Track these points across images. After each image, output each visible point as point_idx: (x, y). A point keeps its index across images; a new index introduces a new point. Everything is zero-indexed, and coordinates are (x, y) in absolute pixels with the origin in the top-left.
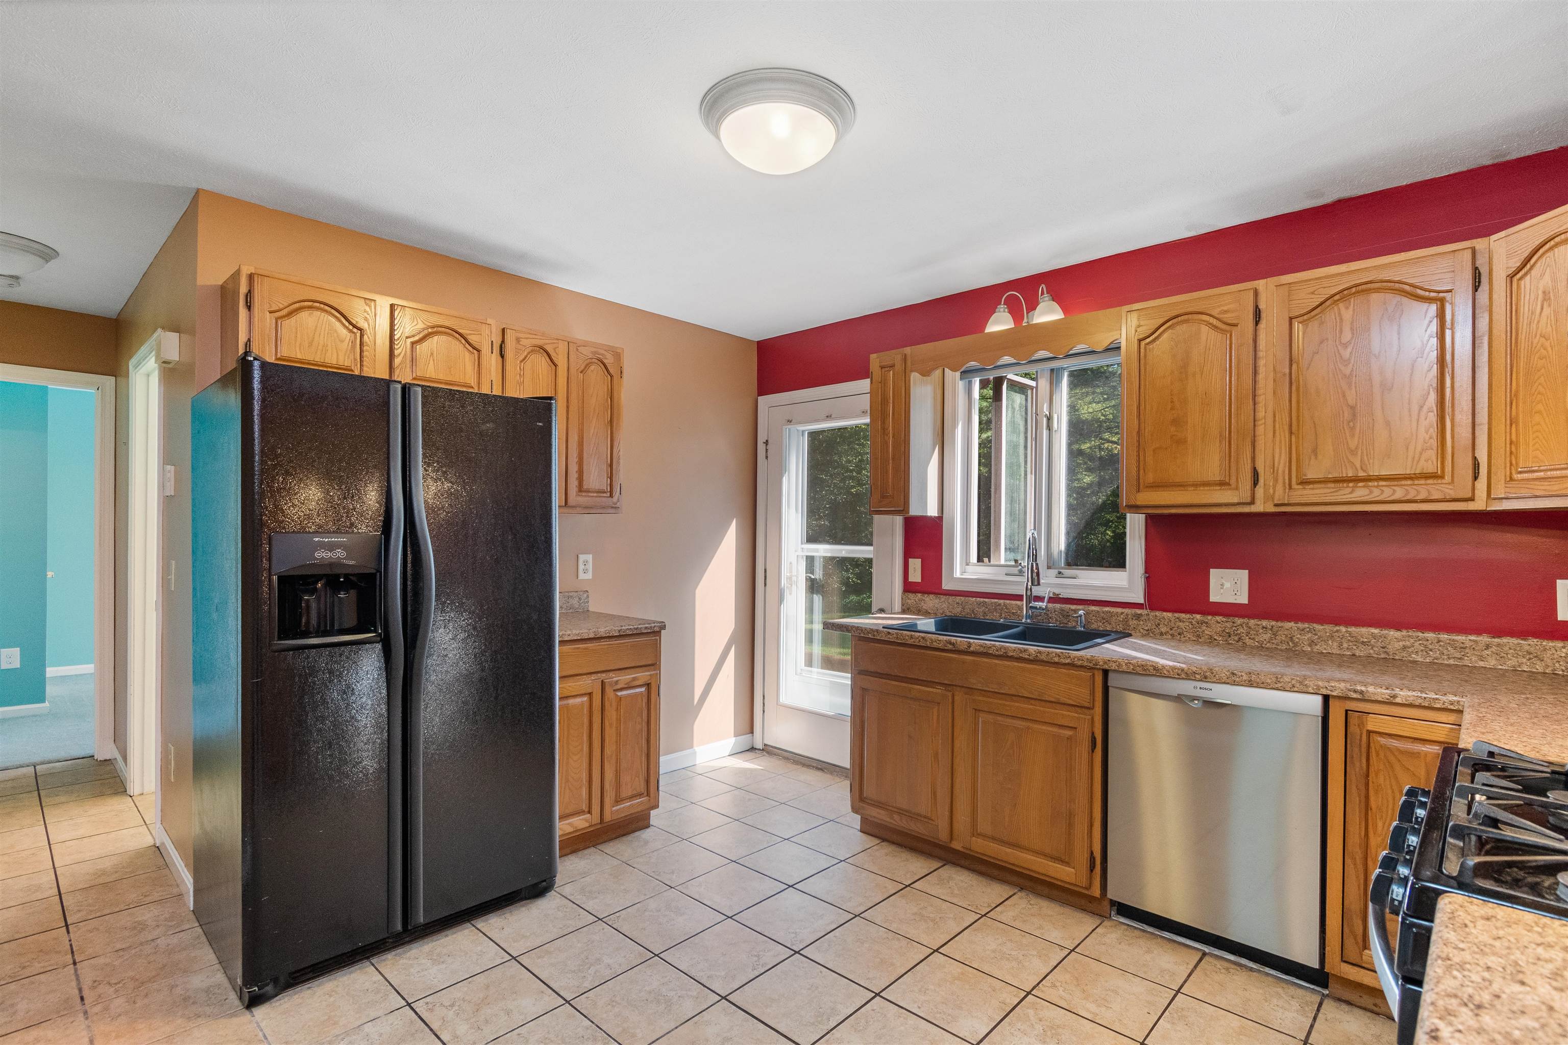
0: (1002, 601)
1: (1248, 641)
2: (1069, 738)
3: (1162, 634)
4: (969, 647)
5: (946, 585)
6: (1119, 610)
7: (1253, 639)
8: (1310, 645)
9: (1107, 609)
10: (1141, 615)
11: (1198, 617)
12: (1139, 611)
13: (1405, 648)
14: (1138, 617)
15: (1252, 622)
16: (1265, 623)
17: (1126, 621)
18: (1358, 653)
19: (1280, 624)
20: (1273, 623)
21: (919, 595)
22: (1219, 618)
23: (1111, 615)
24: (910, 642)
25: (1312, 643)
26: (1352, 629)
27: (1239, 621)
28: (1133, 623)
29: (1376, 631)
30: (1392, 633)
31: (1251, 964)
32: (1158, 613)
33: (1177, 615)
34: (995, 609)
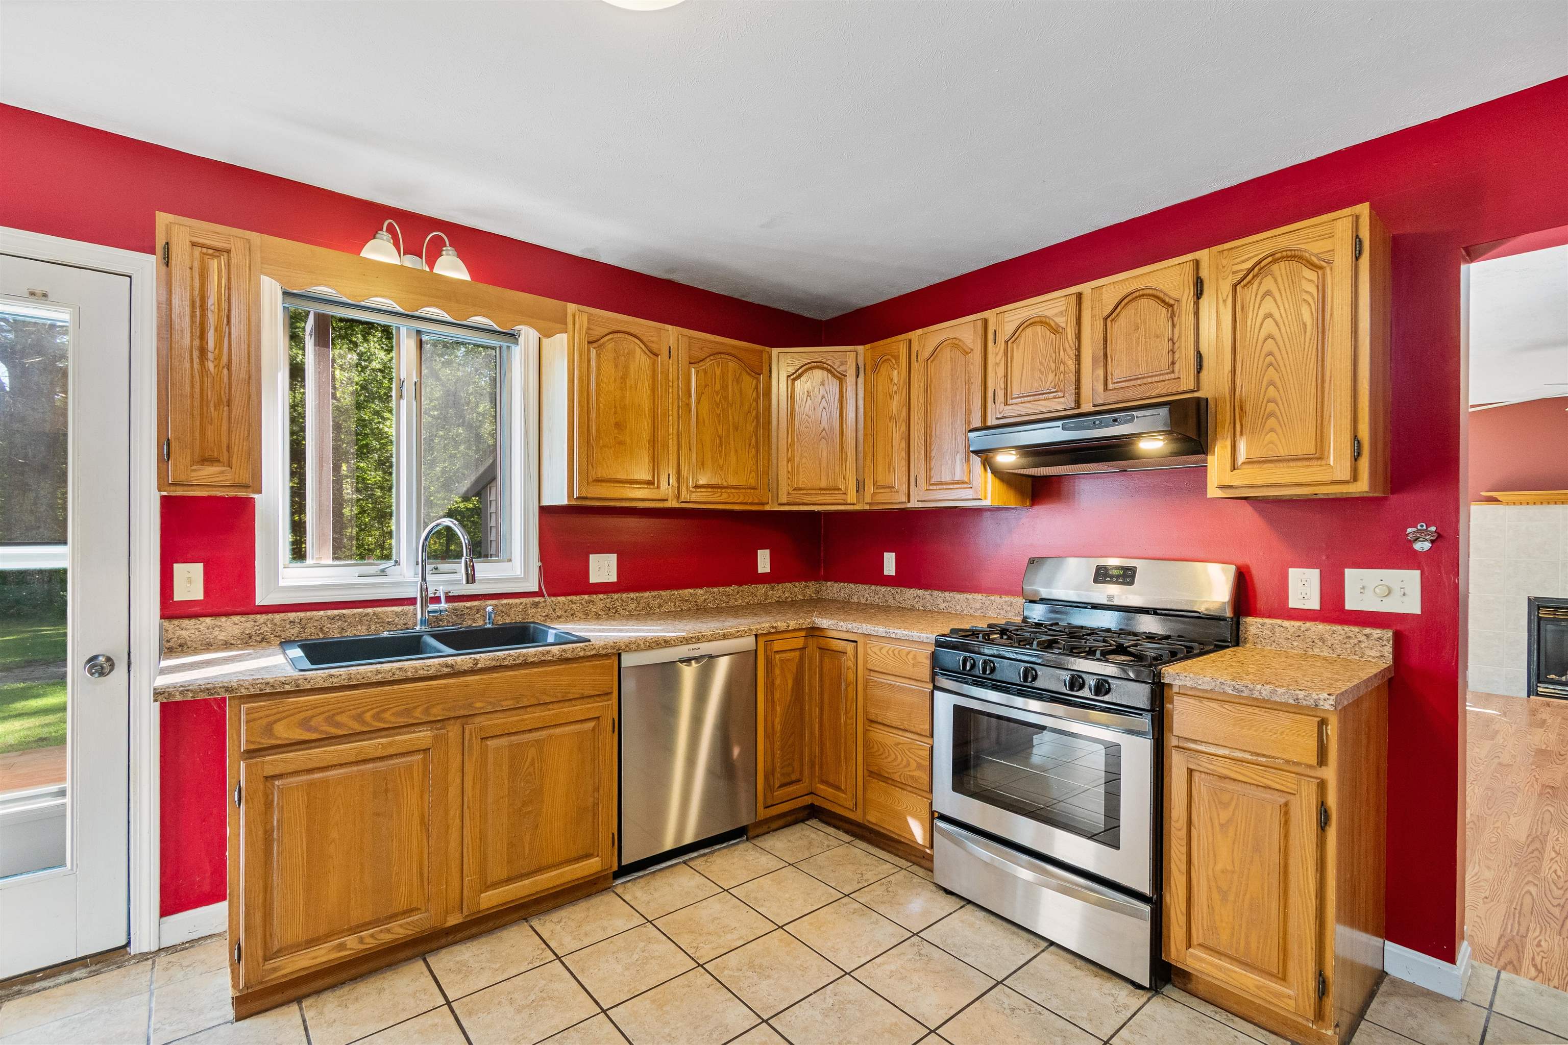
0: (369, 610)
1: (622, 612)
2: (593, 729)
3: (559, 617)
4: (477, 664)
5: (262, 598)
6: (517, 601)
7: (625, 610)
8: (659, 608)
9: (505, 601)
10: (539, 602)
11: (586, 597)
12: (537, 599)
13: (705, 599)
14: (536, 605)
15: (624, 596)
16: (632, 595)
17: (525, 611)
18: (684, 608)
19: (641, 595)
20: (637, 594)
21: (208, 620)
22: (601, 596)
23: (510, 606)
24: (375, 679)
25: (660, 606)
26: (680, 592)
27: (616, 596)
28: (531, 611)
29: (691, 591)
30: (700, 591)
31: (707, 851)
32: (553, 599)
33: (569, 598)
34: (361, 621)
